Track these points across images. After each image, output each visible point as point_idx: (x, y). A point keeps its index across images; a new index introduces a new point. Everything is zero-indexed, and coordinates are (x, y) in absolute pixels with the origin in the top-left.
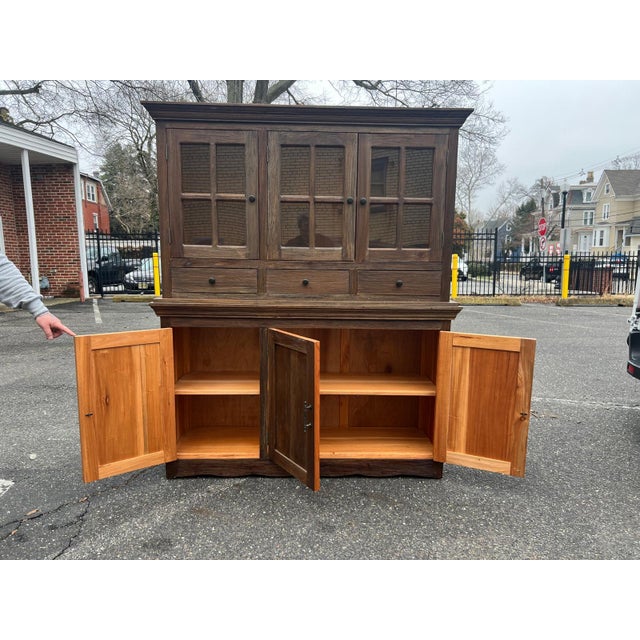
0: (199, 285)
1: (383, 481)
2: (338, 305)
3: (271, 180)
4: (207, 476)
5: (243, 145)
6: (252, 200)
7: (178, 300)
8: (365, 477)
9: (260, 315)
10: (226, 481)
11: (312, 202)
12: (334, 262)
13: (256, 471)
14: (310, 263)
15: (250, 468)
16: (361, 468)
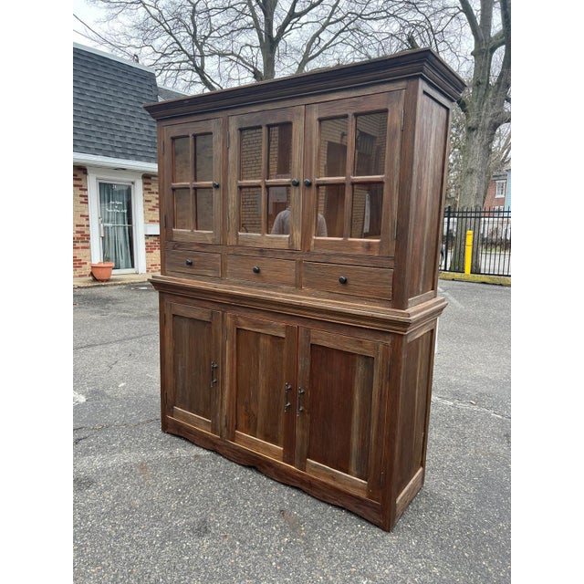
0: (182, 266)
5: (211, 133)
6: (217, 187)
8: (308, 495)
11: (263, 186)
12: (282, 251)
14: (261, 251)
15: (215, 444)
16: (302, 482)
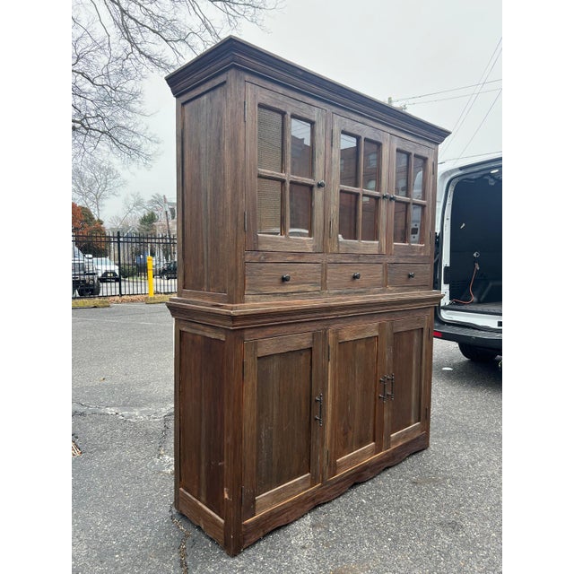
0: (272, 284)
3: (334, 165)
6: (320, 185)
8: (391, 468)
9: (326, 315)
11: (361, 194)
12: (374, 256)
14: (358, 256)
15: (314, 499)
16: (389, 460)
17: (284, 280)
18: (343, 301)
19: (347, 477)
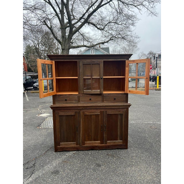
0: (62, 101)
1: (112, 150)
2: (99, 105)
3: (81, 73)
4: (65, 151)
7: (57, 105)
8: (107, 149)
9: (79, 108)
10: (71, 152)
11: (92, 79)
13: (78, 149)
14: (91, 94)
15: (77, 148)
16: (106, 147)
17: (66, 100)
18: (83, 105)
19: (89, 147)
